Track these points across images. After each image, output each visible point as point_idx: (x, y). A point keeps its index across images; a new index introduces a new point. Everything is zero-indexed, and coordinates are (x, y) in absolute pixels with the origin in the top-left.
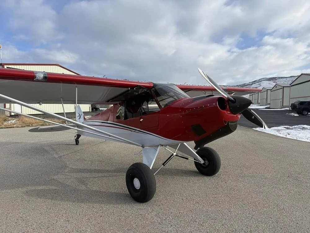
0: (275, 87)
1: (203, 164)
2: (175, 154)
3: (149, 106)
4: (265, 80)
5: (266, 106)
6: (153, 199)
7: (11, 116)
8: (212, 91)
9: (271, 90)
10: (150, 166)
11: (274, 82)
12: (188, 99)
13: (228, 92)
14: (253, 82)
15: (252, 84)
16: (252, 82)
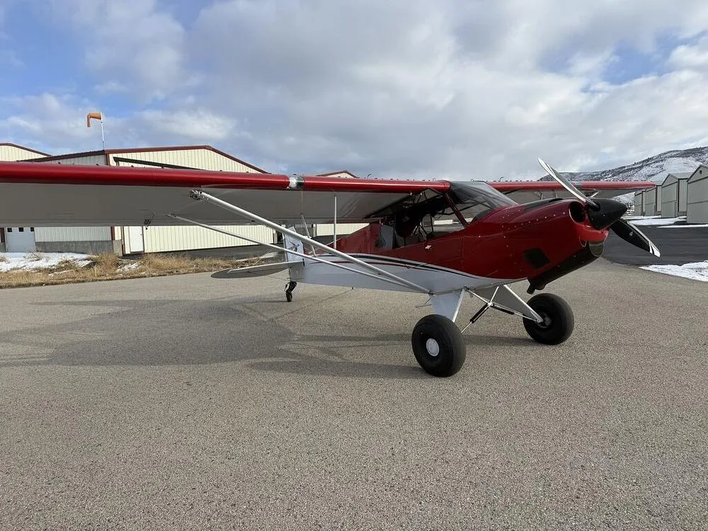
0: (699, 171)
1: (541, 323)
2: (490, 304)
3: (436, 223)
4: (674, 157)
5: (677, 219)
6: (460, 373)
7: (125, 256)
8: (553, 190)
9: (688, 179)
10: (452, 317)
11: (698, 160)
12: (513, 206)
13: (584, 191)
14: (643, 161)
15: (641, 168)
16: (640, 163)
